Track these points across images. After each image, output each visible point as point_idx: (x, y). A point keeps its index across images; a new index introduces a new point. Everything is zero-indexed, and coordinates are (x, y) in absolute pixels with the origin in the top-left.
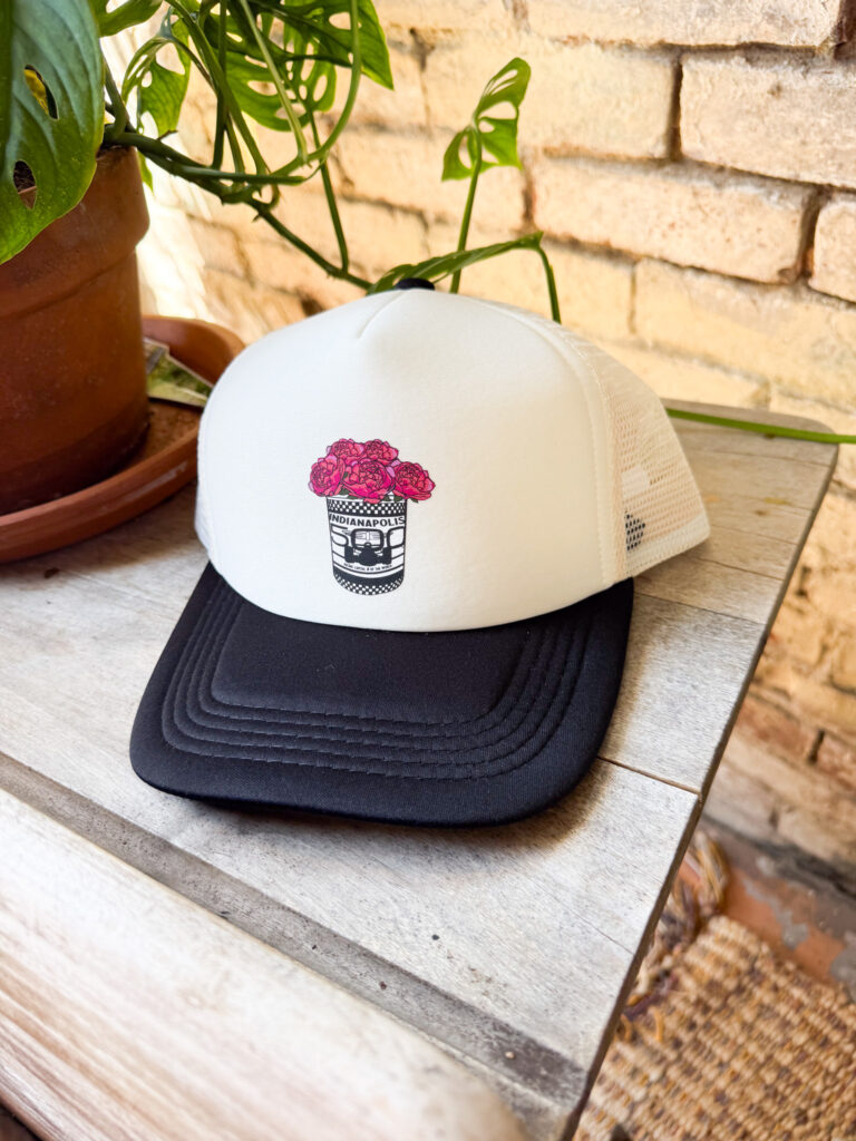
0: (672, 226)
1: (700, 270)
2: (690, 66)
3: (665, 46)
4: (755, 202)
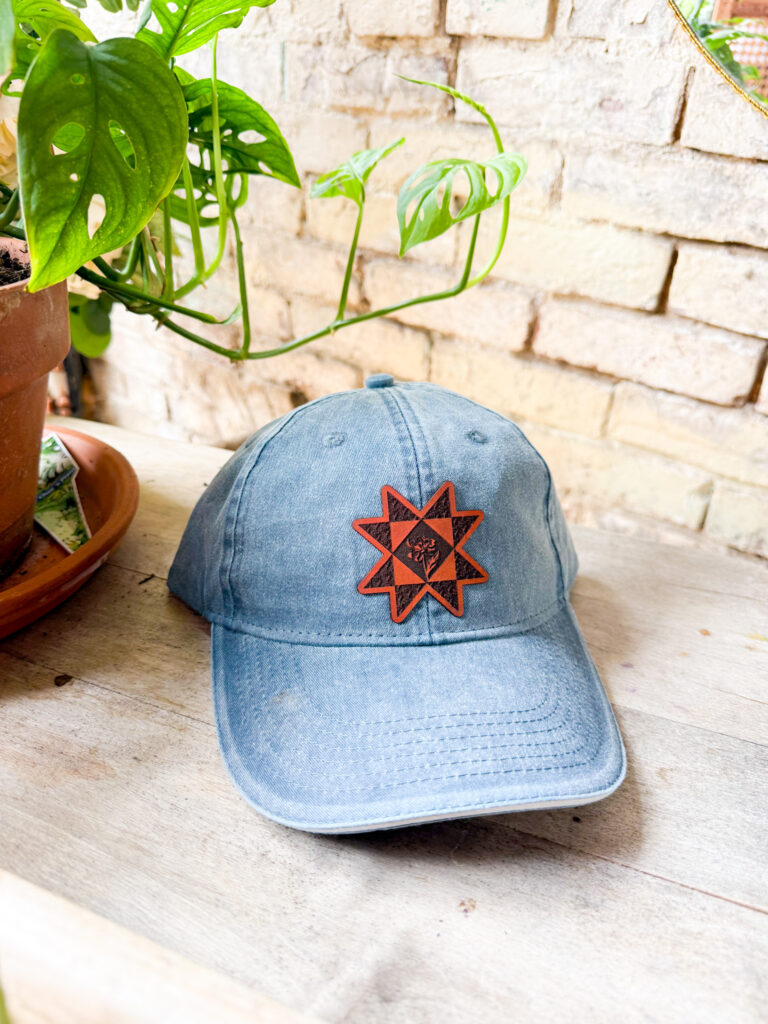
0: (653, 359)
1: (671, 392)
2: (685, 251)
3: (667, 235)
4: (723, 348)
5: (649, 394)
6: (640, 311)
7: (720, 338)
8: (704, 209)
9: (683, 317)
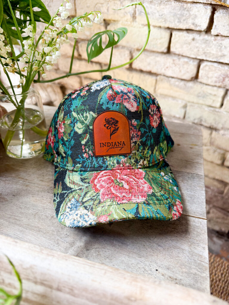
0: (167, 68)
1: (173, 78)
2: (174, 33)
3: (168, 28)
4: (187, 63)
5: (167, 78)
6: (163, 53)
7: (186, 60)
8: (179, 19)
9: (175, 54)
